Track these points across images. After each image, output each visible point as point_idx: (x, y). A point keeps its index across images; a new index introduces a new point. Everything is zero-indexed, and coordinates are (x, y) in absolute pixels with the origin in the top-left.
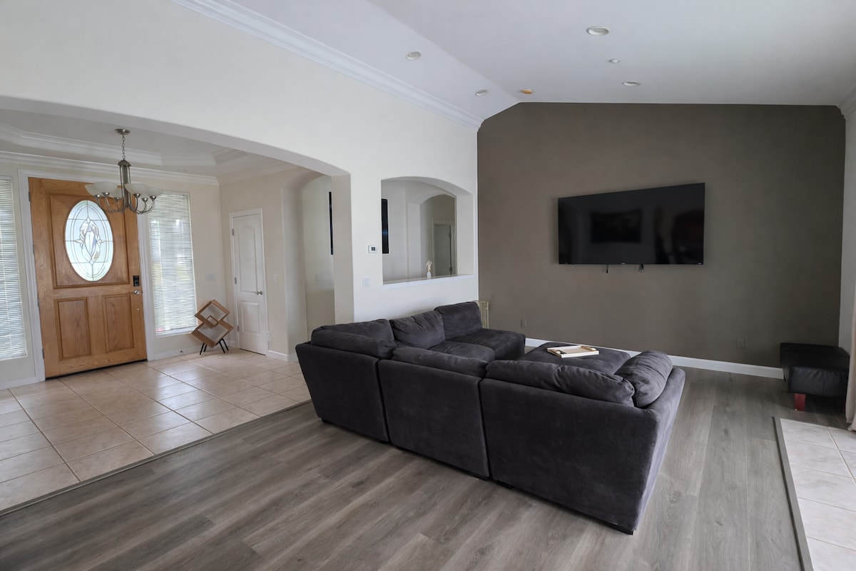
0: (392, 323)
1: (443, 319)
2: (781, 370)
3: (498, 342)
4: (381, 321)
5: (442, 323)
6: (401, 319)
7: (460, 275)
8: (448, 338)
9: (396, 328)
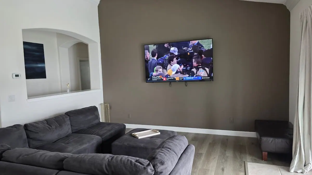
0: (26, 126)
1: (70, 119)
2: (255, 133)
3: (105, 131)
4: (17, 127)
5: (69, 122)
6: (35, 123)
7: (93, 90)
8: (73, 131)
9: (28, 130)
